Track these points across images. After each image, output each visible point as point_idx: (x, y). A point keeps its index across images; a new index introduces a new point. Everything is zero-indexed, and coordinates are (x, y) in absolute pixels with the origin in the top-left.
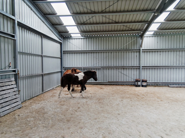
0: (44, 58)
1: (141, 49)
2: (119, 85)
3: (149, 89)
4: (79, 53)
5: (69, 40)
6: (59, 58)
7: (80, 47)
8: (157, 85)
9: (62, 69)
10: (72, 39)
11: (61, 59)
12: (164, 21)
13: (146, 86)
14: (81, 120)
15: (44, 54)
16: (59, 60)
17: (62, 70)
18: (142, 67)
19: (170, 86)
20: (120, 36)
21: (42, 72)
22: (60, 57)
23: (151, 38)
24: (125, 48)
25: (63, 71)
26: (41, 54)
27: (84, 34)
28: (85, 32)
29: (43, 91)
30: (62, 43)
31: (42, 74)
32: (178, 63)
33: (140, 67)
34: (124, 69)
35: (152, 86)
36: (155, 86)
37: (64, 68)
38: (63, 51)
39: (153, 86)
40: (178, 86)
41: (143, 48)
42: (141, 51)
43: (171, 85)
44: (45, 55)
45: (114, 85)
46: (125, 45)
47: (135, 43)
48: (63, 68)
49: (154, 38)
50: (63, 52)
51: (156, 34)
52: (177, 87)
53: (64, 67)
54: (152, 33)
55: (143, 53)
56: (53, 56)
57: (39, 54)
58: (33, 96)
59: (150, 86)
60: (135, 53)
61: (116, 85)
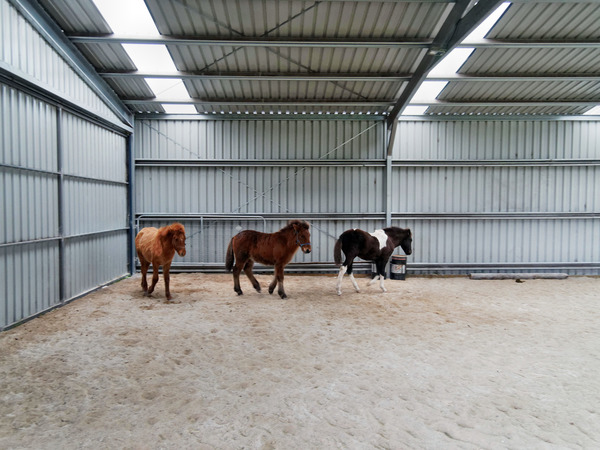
0: (66, 185)
1: (390, 159)
2: (319, 273)
3: (410, 284)
4: (191, 168)
5: (155, 125)
6: (121, 184)
7: (195, 150)
8: (436, 272)
9: (133, 222)
10: (166, 121)
11: (129, 187)
12: (456, 76)
13: (402, 277)
14: (194, 392)
15: (65, 171)
16: (123, 191)
17: (130, 225)
18: (393, 215)
19: (473, 274)
20: (324, 116)
21: (61, 231)
22: (123, 179)
23: (419, 125)
24: (340, 155)
25: (134, 228)
26: (55, 171)
27: (208, 104)
28: (212, 99)
29: (61, 296)
30: (130, 133)
31: (60, 240)
32: (496, 204)
33: (385, 215)
34: (336, 222)
35: (422, 275)
36: (431, 277)
37: (138, 219)
38: (137, 162)
39: (424, 276)
40: (495, 275)
41: (395, 156)
42: (389, 165)
43: (475, 271)
44: (71, 173)
45: (303, 273)
46: (340, 146)
47: (371, 140)
48: (134, 216)
49: (427, 126)
50: (133, 165)
51: (433, 115)
52: (493, 278)
53: (137, 216)
54: (422, 110)
55: (396, 173)
56: (101, 178)
57: (50, 170)
58: (26, 316)
59: (415, 276)
60: (372, 173)
61: (312, 273)
